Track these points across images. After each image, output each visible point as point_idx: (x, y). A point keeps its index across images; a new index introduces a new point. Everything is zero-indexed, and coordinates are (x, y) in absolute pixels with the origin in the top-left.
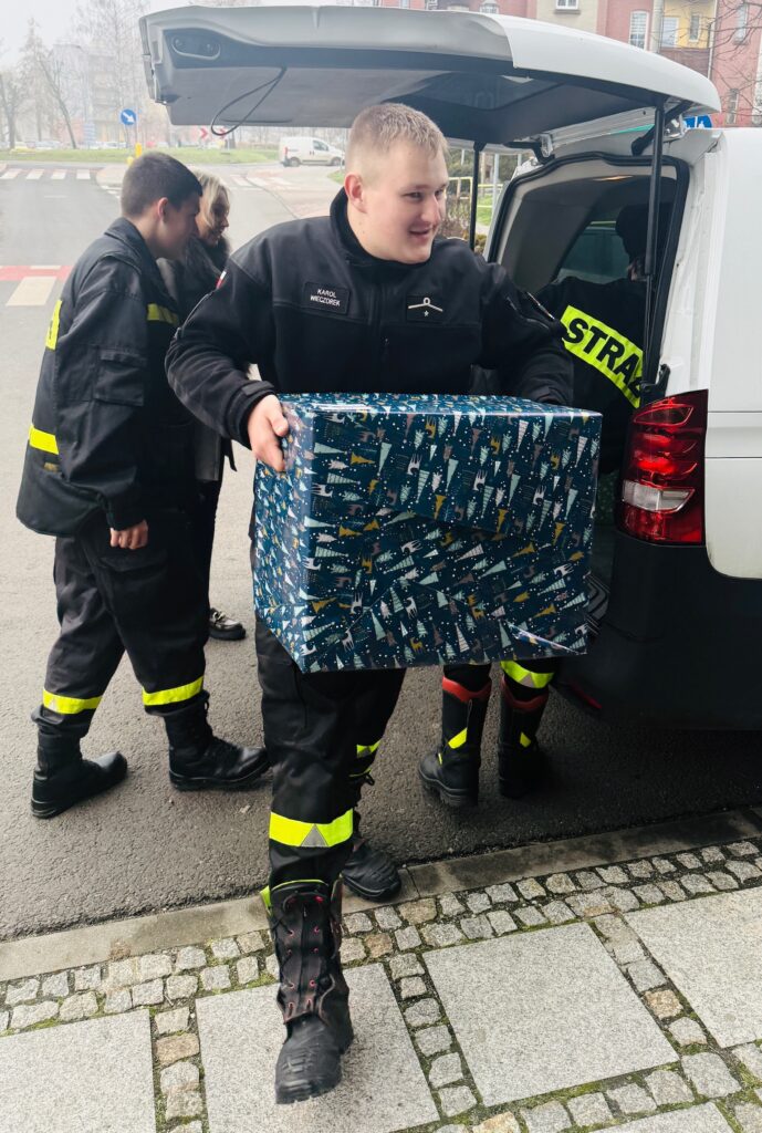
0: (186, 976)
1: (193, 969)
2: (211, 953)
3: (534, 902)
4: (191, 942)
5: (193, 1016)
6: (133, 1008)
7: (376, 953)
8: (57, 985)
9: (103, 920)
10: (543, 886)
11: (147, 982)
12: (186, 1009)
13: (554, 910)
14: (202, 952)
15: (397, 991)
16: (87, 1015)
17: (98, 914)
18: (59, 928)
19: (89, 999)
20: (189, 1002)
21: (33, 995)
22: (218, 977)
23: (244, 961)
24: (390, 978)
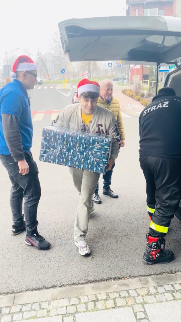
0: (73, 306)
1: (75, 305)
2: (80, 300)
3: (179, 291)
4: (75, 296)
5: (74, 319)
6: (57, 315)
7: (129, 304)
8: (36, 306)
9: (50, 288)
11: (63, 307)
12: (73, 316)
14: (78, 299)
15: (136, 316)
16: (44, 316)
17: (48, 286)
18: (38, 289)
19: (45, 311)
20: (73, 314)
21: (30, 309)
22: (82, 307)
23: (90, 303)
24: (134, 312)
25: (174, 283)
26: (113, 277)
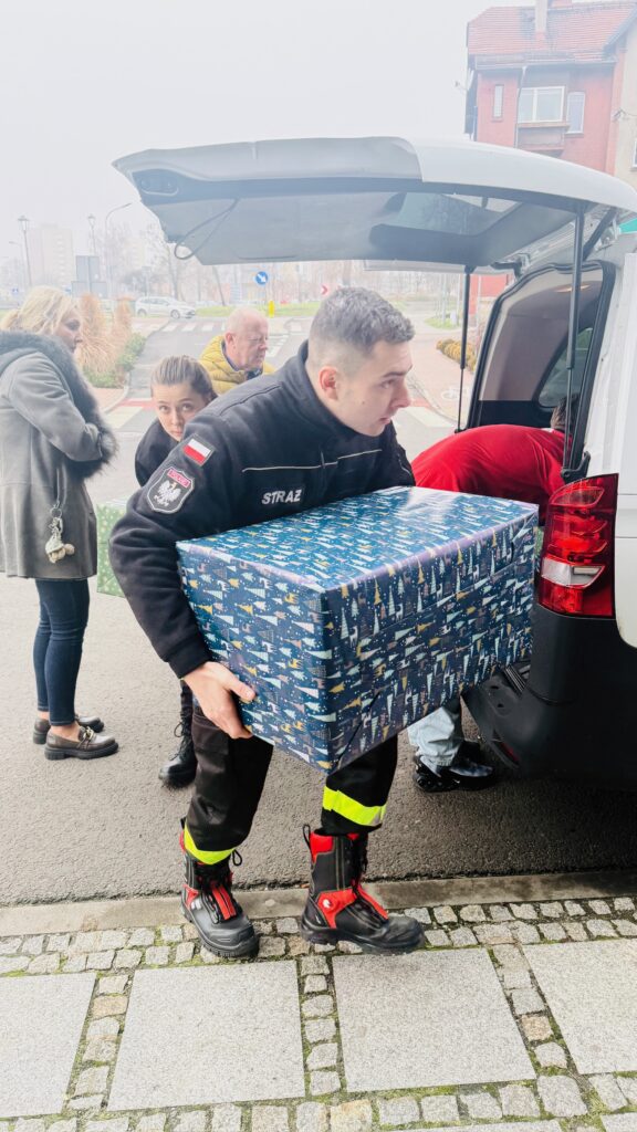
0: (135, 951)
1: (141, 946)
2: (160, 935)
3: (445, 926)
4: (147, 925)
5: (130, 982)
6: (85, 970)
7: (294, 952)
8: (34, 946)
9: (85, 899)
10: (457, 914)
11: (103, 951)
12: (126, 977)
13: (461, 935)
14: (153, 933)
15: (301, 986)
16: (49, 971)
17: (83, 895)
18: (51, 901)
19: (55, 958)
20: (129, 972)
21: (14, 951)
22: (160, 955)
23: (183, 945)
24: (299, 974)
25: (438, 904)
26: (271, 878)
